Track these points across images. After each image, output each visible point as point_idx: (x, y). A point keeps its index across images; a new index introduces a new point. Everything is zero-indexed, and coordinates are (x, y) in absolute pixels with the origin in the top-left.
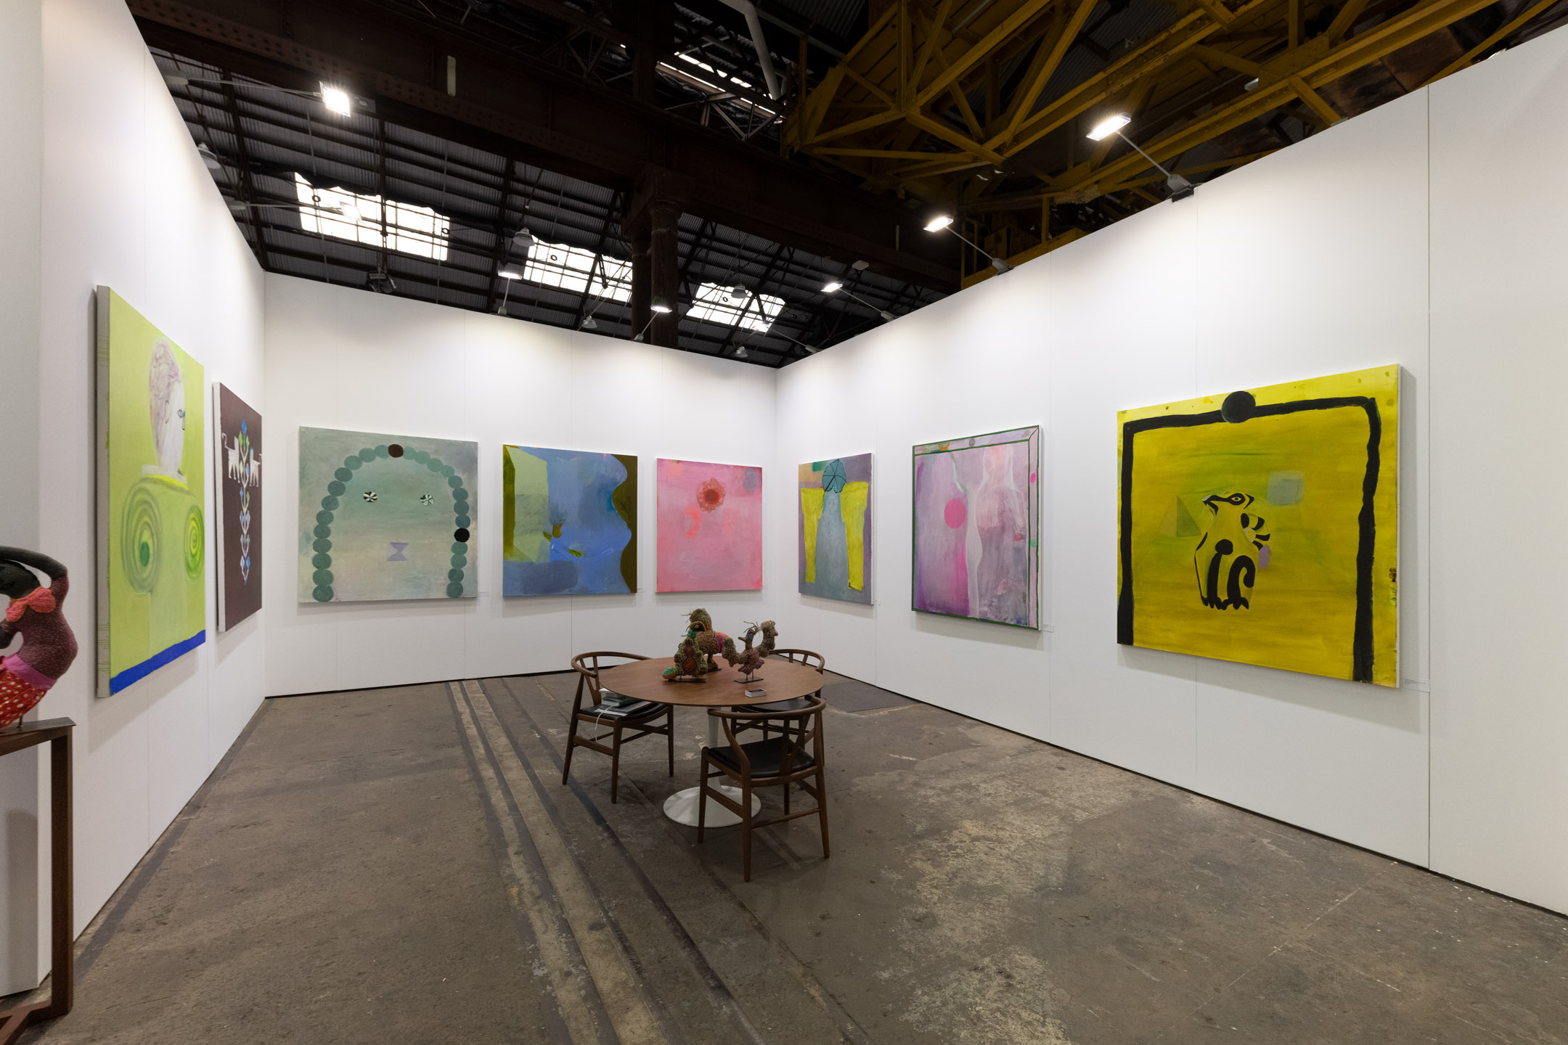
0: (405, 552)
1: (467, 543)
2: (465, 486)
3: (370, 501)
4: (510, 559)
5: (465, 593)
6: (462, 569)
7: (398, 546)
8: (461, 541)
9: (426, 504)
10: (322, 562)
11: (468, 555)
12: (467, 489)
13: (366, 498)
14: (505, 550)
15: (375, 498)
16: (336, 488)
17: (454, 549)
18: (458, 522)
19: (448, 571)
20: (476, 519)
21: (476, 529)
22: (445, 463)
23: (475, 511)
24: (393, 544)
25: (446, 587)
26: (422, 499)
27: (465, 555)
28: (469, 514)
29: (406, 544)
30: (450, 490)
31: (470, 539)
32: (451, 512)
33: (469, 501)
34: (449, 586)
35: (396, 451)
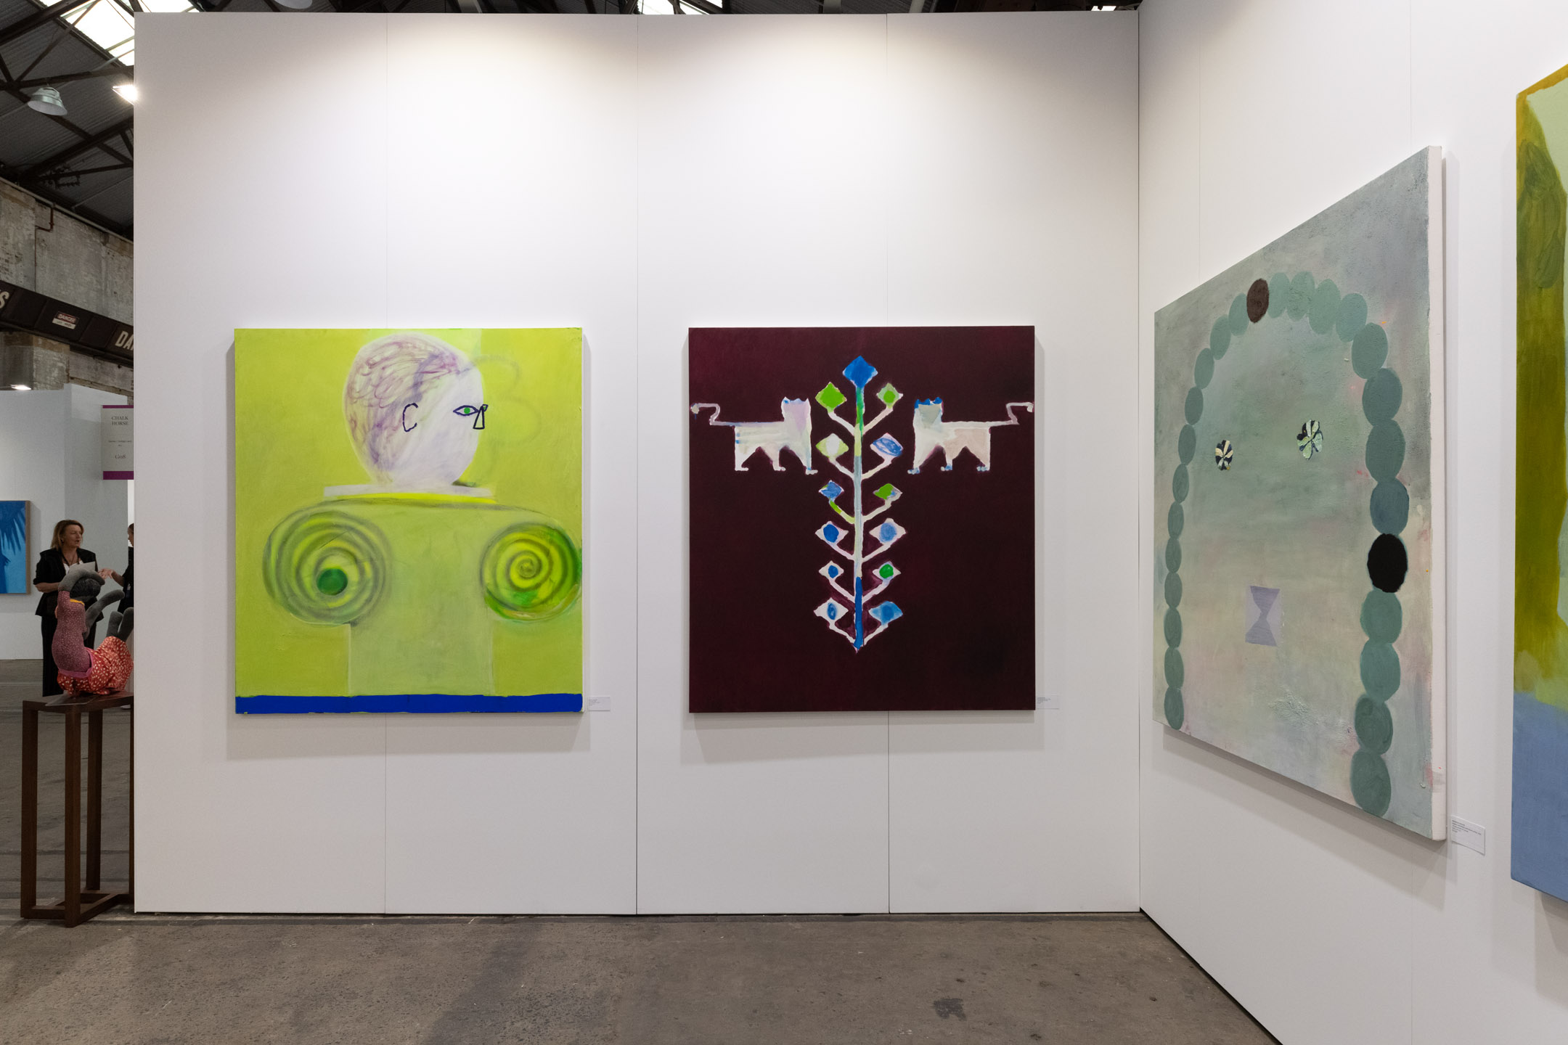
0: (1275, 619)
1: (1404, 594)
2: (1393, 361)
3: (1223, 467)
4: (1545, 693)
5: (1398, 806)
6: (1388, 703)
7: (1262, 595)
8: (1385, 590)
9: (1306, 454)
10: (1173, 630)
11: (1402, 648)
12: (1398, 369)
13: (1218, 459)
14: (1522, 643)
15: (1228, 456)
16: (1187, 445)
17: (1368, 621)
18: (1379, 514)
19: (1353, 704)
20: (1424, 490)
21: (1425, 534)
22: (1344, 289)
23: (1423, 455)
24: (1255, 590)
25: (1347, 762)
26: (1301, 437)
27: (1394, 646)
28: (1406, 474)
29: (1275, 592)
30: (1356, 385)
31: (1409, 577)
32: (1359, 472)
33: (1404, 417)
34: (1358, 760)
35: (1258, 300)
